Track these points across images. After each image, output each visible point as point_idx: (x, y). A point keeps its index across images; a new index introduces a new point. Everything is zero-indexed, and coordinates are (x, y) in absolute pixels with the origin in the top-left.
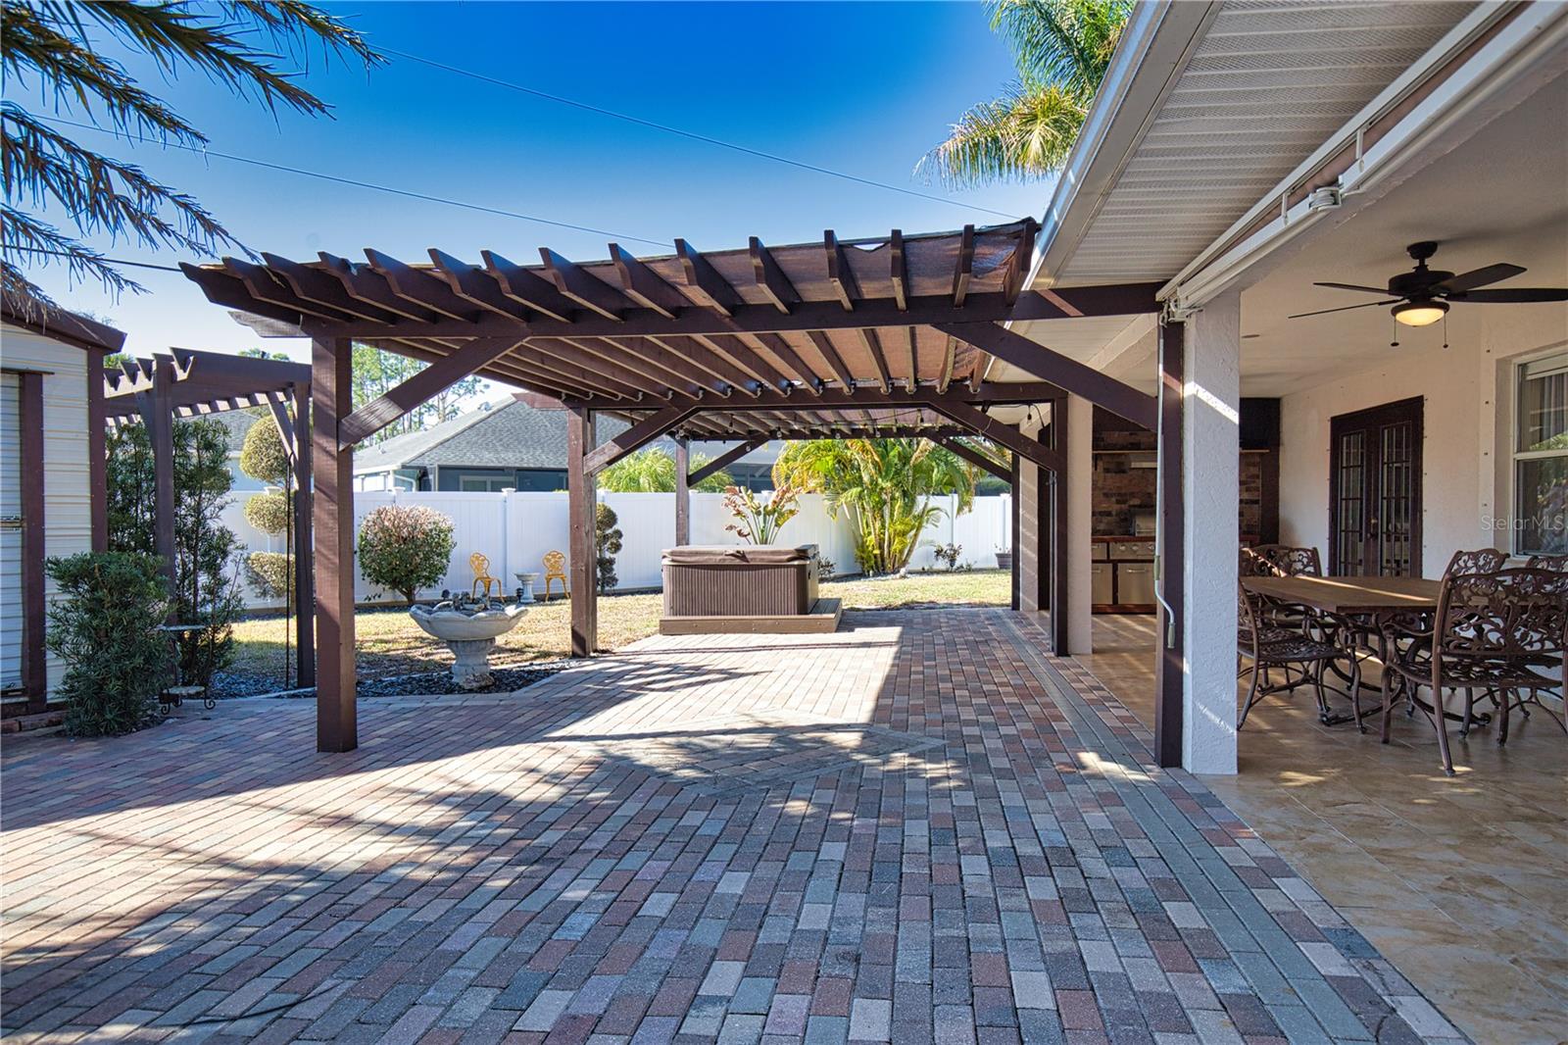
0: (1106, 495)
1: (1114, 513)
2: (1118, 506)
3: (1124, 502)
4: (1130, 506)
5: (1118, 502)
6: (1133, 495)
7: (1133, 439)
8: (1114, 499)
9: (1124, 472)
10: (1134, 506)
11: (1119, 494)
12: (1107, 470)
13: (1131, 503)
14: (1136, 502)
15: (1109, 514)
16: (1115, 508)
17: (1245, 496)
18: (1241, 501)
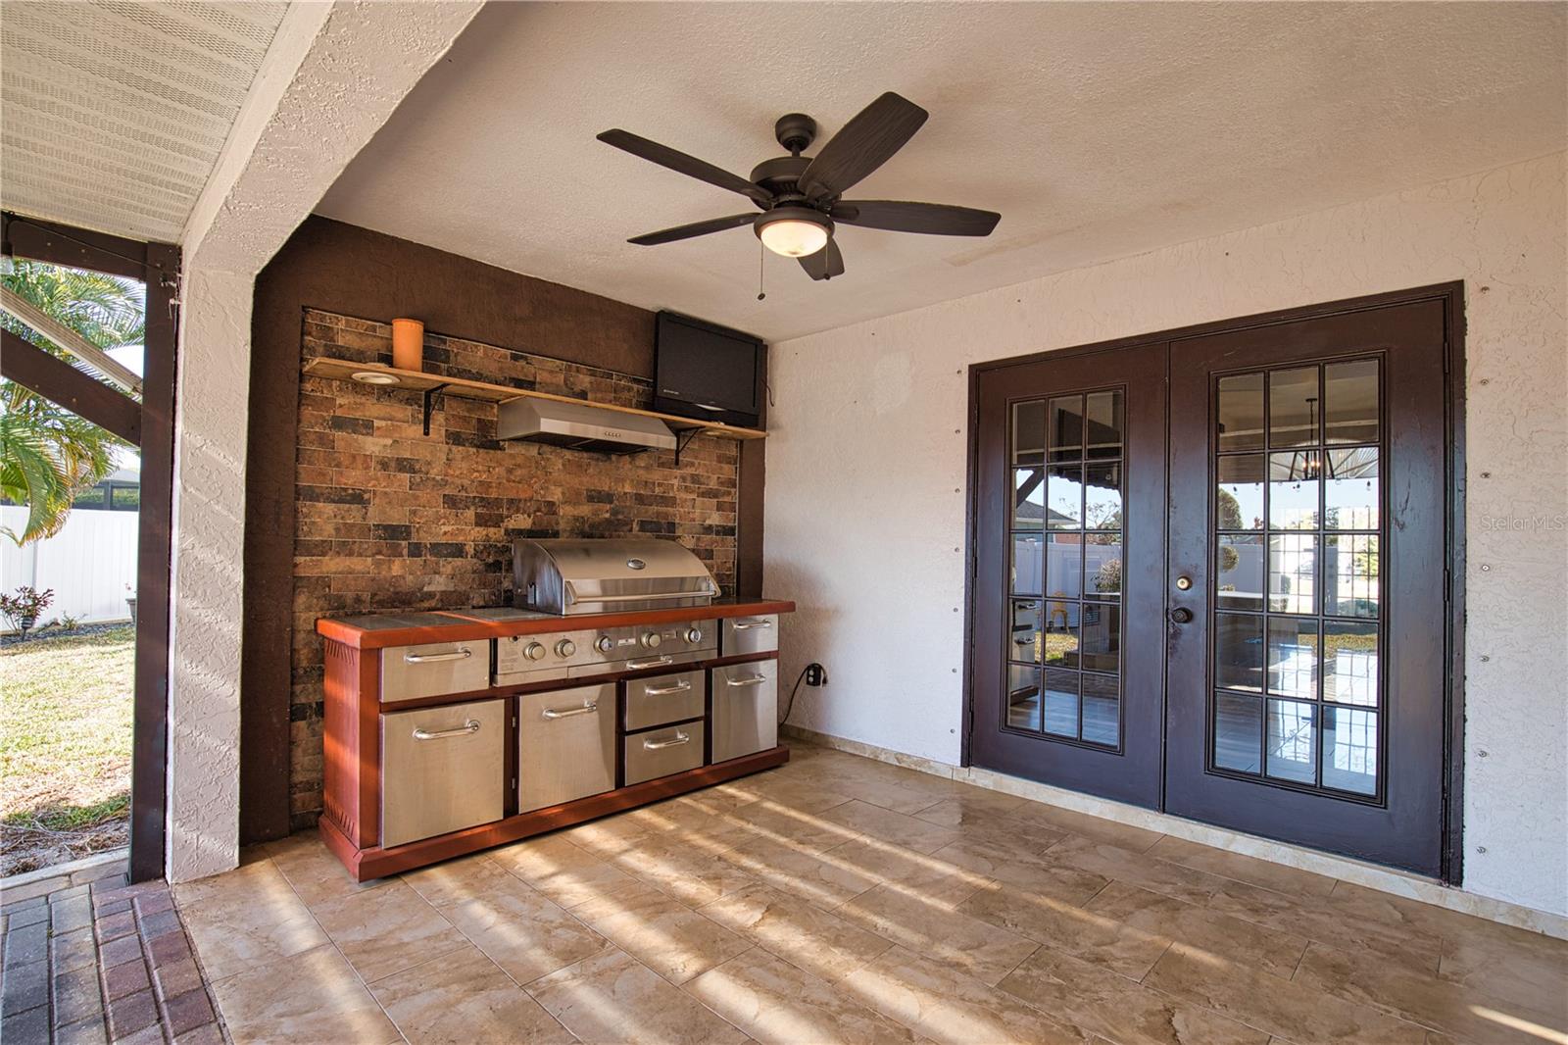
0: (451, 502)
1: (470, 549)
2: (479, 533)
4: (507, 532)
5: (481, 521)
7: (522, 370)
8: (470, 514)
9: (495, 446)
10: (520, 532)
11: (485, 502)
12: (455, 438)
13: (511, 524)
14: (522, 521)
15: (458, 551)
16: (473, 535)
17: (715, 519)
18: (708, 529)
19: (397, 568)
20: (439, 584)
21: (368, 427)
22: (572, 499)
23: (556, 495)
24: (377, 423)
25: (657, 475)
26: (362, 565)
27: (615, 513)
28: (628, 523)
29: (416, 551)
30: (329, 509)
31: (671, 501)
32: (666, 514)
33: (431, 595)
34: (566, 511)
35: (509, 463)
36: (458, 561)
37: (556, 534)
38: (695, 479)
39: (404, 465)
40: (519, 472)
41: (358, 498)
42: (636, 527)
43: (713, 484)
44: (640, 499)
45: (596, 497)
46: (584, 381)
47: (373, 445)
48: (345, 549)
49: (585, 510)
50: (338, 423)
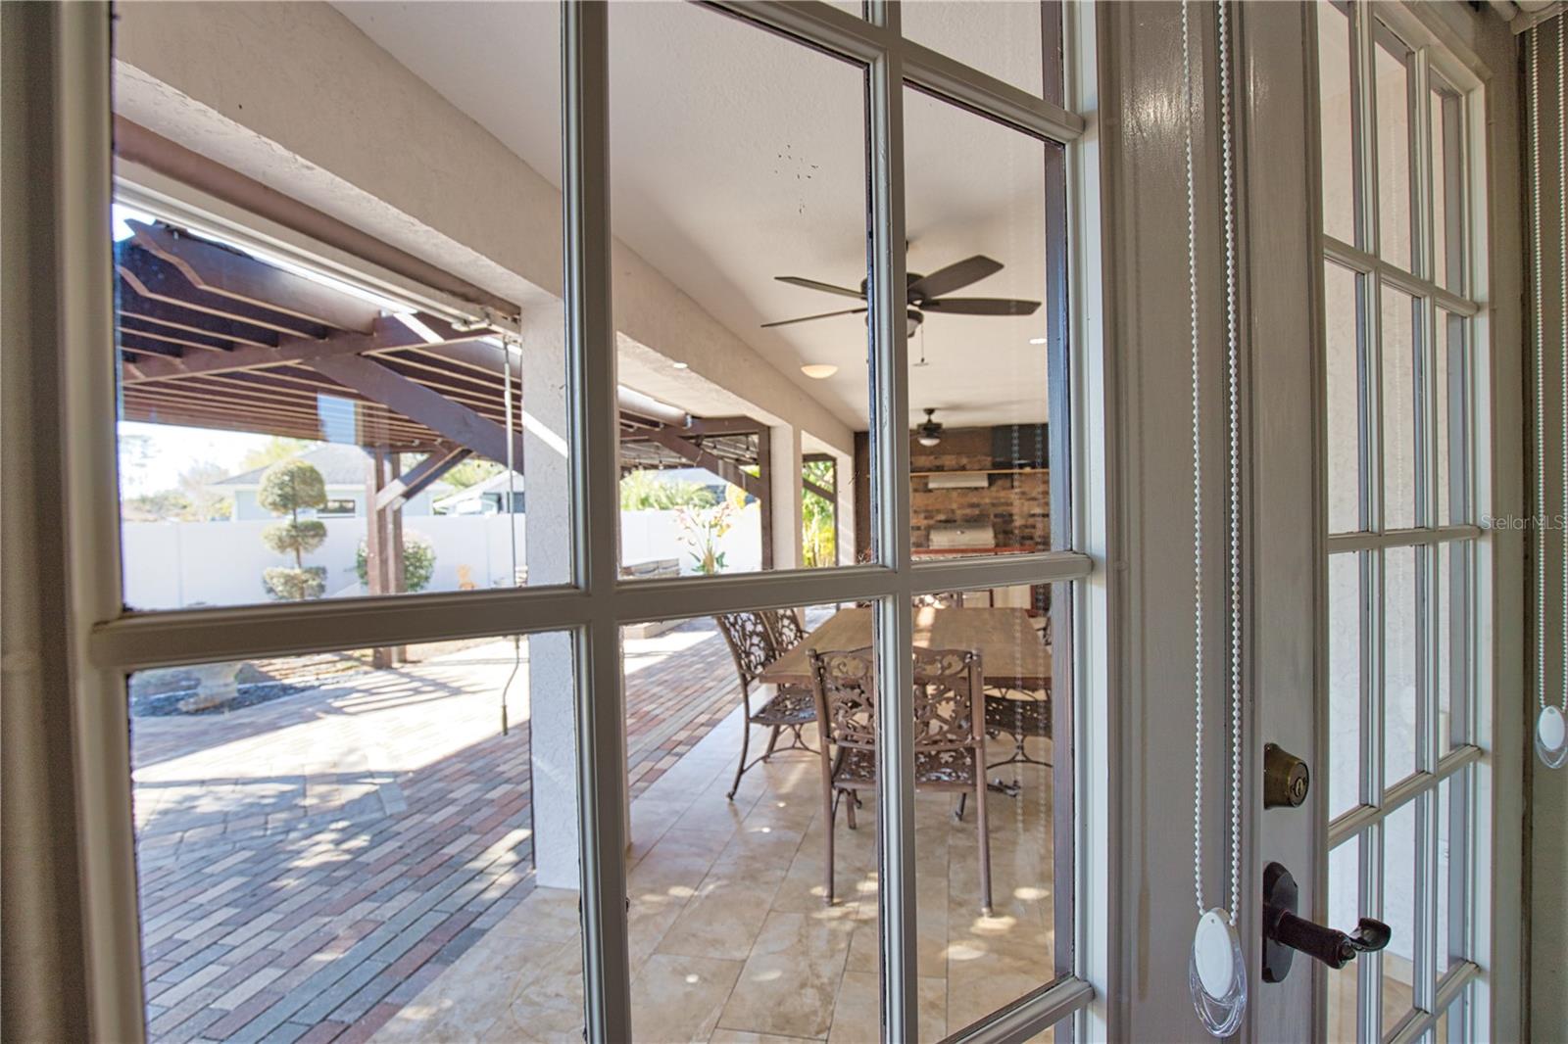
1: (922, 528)
2: (926, 522)
3: (931, 517)
4: (936, 521)
5: (926, 518)
6: (938, 511)
7: (938, 463)
8: (922, 515)
9: (928, 491)
10: (940, 521)
11: (926, 511)
12: (916, 490)
15: (919, 528)
22: (961, 507)
25: (1002, 494)
27: (981, 511)
28: (988, 516)
34: (959, 513)
35: (934, 496)
36: (919, 532)
37: (955, 521)
40: (939, 500)
42: (992, 517)
44: (993, 505)
45: (973, 506)
46: (964, 461)
49: (968, 511)
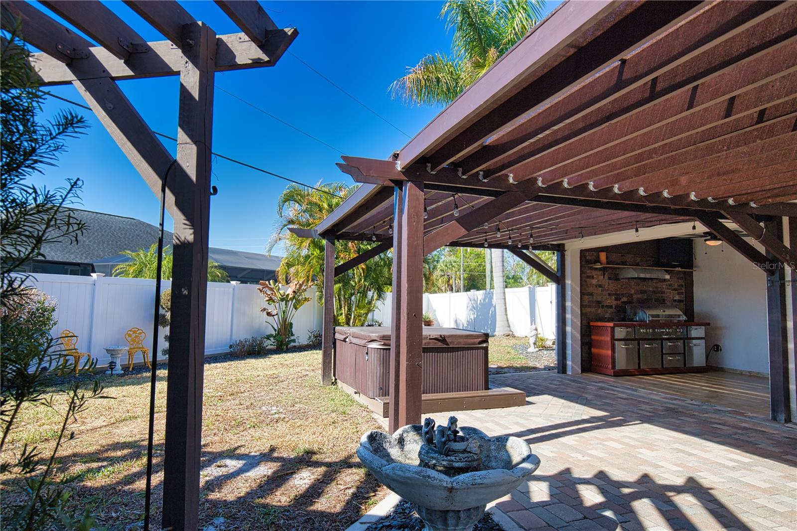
0: (609, 294)
3: (619, 299)
4: (622, 302)
5: (616, 299)
6: (623, 295)
8: (614, 297)
10: (624, 302)
11: (617, 294)
12: (610, 279)
13: (622, 300)
14: (625, 299)
15: (611, 307)
16: (614, 303)
17: (677, 298)
18: (675, 301)
19: (599, 311)
20: (607, 315)
21: (593, 278)
22: (637, 293)
23: (633, 292)
24: (595, 276)
26: (593, 310)
29: (603, 307)
30: (587, 297)
31: (663, 292)
32: (662, 297)
33: (606, 318)
34: (635, 296)
35: (621, 284)
36: (611, 309)
38: (670, 285)
39: (600, 286)
40: (624, 286)
41: (591, 294)
43: (676, 287)
45: (643, 292)
47: (594, 282)
48: (590, 306)
49: (640, 296)
50: (588, 277)
